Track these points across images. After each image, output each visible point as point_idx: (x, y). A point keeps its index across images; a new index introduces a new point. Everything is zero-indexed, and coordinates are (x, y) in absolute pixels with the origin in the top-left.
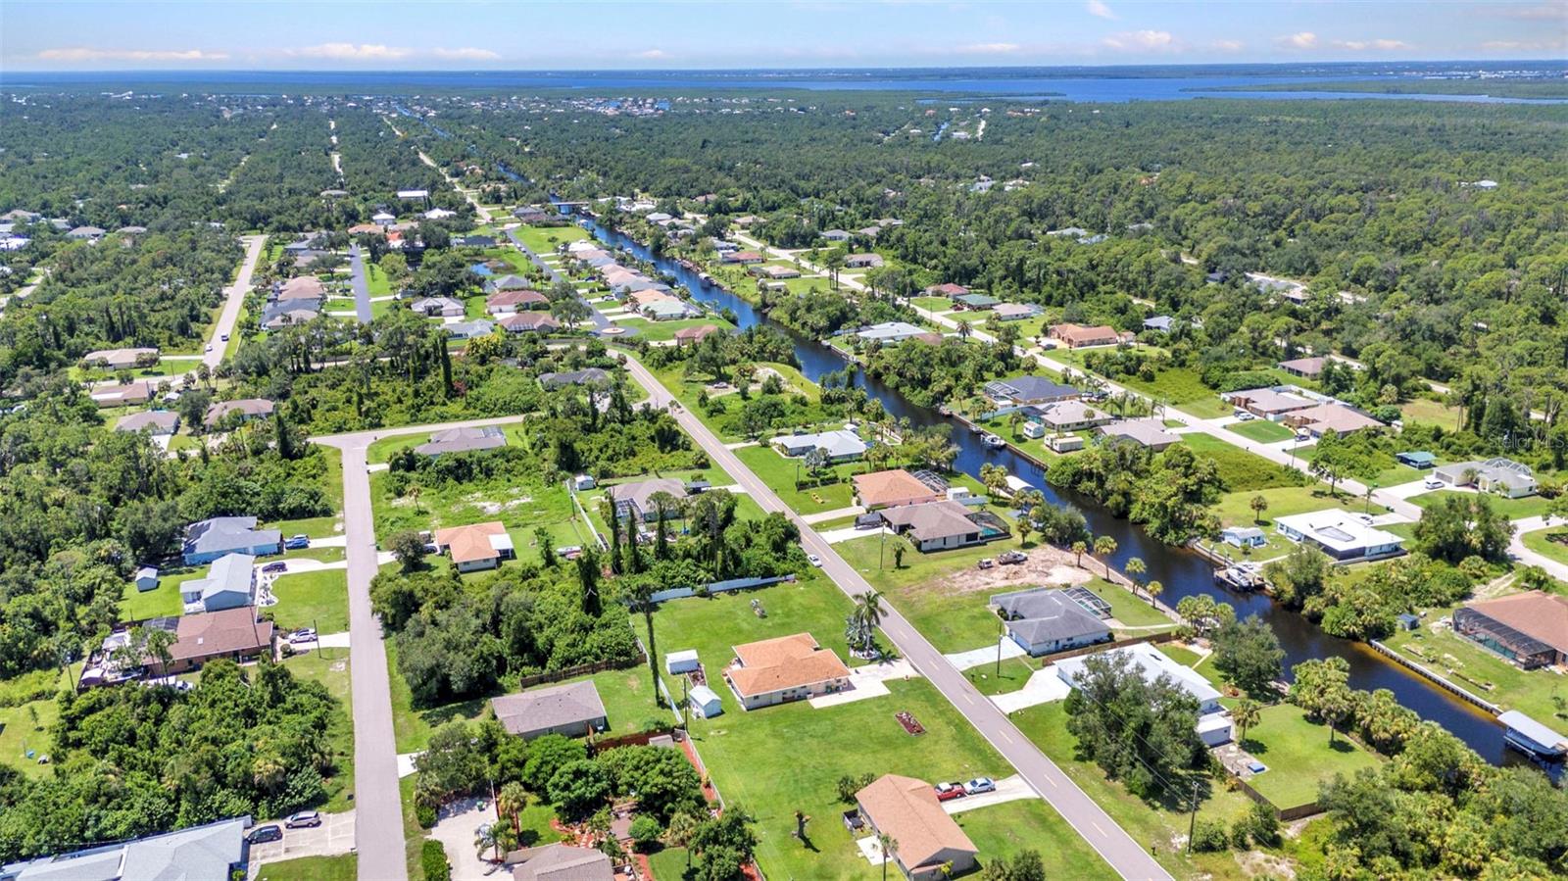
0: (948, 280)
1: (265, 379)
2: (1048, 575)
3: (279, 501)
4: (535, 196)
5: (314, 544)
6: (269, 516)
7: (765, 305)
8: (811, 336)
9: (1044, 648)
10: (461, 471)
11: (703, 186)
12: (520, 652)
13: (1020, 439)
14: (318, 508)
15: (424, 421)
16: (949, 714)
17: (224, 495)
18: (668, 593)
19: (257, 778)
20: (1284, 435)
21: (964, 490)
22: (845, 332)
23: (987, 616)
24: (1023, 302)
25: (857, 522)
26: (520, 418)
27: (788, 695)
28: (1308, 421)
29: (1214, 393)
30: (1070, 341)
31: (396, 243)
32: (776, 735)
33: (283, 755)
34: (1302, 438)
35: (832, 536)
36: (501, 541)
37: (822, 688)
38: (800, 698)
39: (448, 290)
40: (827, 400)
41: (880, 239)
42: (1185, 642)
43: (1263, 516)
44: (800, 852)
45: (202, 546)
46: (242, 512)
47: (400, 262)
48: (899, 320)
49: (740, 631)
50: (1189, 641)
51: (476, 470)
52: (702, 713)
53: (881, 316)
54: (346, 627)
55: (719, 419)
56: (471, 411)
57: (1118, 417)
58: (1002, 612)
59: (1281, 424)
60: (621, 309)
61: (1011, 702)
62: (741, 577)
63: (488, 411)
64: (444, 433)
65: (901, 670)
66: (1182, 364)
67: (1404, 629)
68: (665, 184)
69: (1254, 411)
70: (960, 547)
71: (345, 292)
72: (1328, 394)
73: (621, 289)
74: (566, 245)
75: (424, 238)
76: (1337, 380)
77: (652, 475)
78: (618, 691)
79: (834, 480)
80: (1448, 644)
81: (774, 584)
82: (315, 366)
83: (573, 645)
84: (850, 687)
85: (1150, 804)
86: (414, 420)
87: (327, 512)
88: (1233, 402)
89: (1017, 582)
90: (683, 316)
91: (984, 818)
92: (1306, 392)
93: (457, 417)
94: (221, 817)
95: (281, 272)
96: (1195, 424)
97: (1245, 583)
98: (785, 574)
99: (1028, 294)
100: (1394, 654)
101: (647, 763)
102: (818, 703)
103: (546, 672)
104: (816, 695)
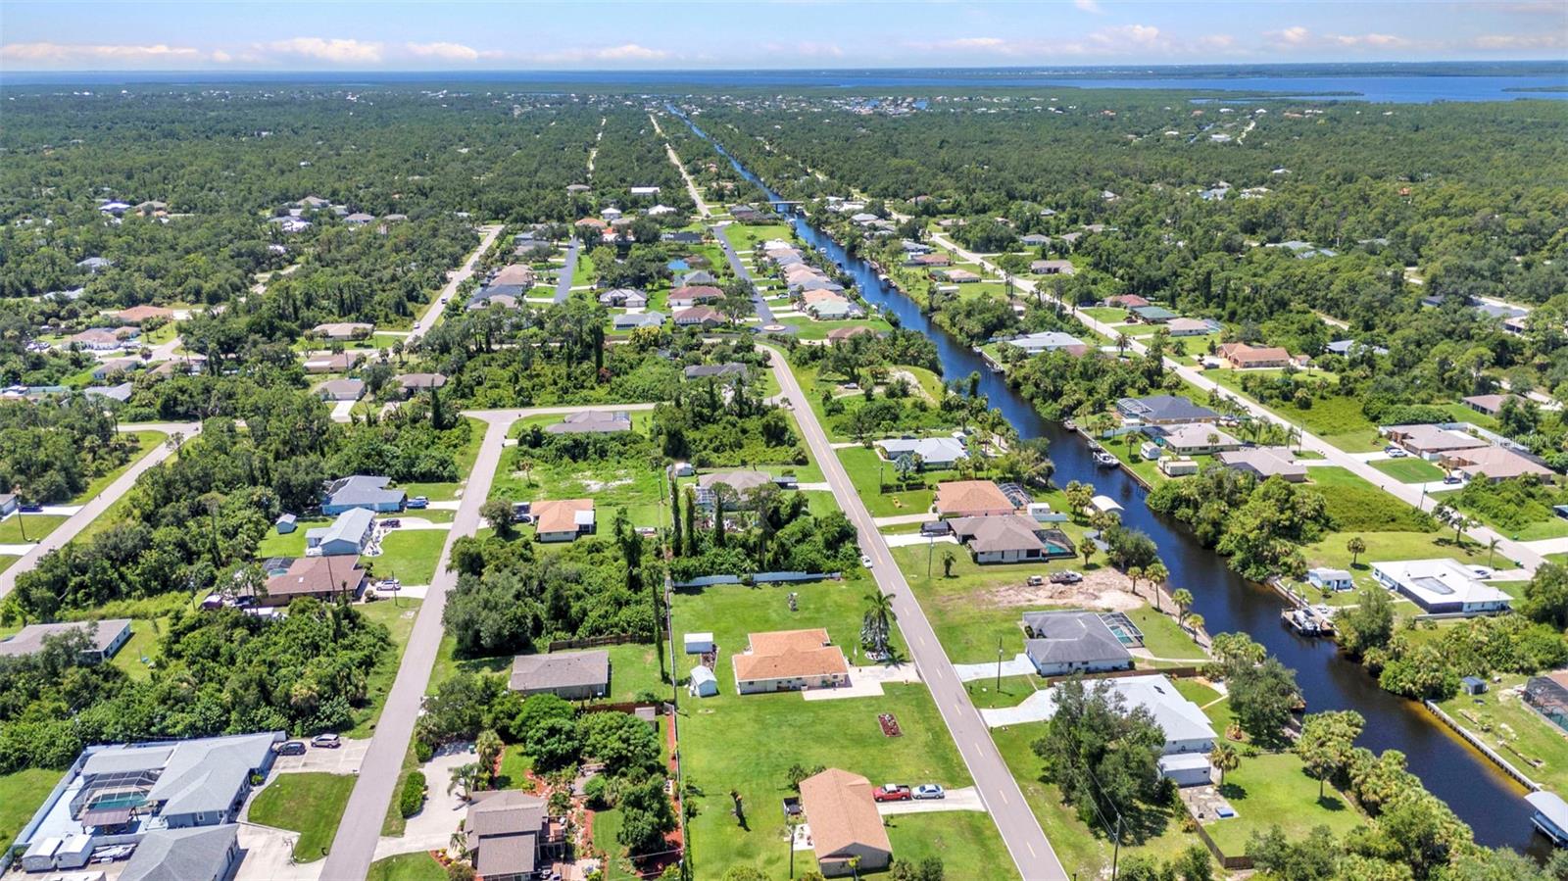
0: (1133, 290)
1: (446, 357)
2: (1096, 597)
3: (413, 466)
4: (755, 195)
5: (432, 505)
6: (401, 478)
7: (932, 309)
8: (966, 341)
9: (1055, 669)
10: (577, 450)
11: (921, 187)
12: (555, 618)
13: (1135, 459)
14: (446, 474)
15: (569, 403)
16: (933, 722)
17: (368, 456)
18: (714, 578)
19: (293, 701)
20: (1432, 475)
21: (1045, 506)
22: (999, 339)
23: (1014, 631)
24: (1203, 317)
25: (923, 528)
26: (651, 406)
27: (784, 685)
28: (1465, 463)
29: (1373, 426)
30: (1236, 361)
31: (610, 237)
32: (758, 720)
33: (319, 683)
34: (1452, 480)
35: (895, 540)
36: (585, 517)
37: (818, 682)
38: (795, 689)
39: (639, 282)
40: (947, 406)
41: (1078, 246)
42: (1211, 679)
43: (1361, 559)
44: (732, 829)
45: (337, 499)
46: (381, 473)
47: (607, 255)
48: (1061, 330)
49: (767, 621)
50: (1214, 679)
51: (591, 449)
52: (697, 692)
53: (1041, 325)
54: (427, 581)
55: (837, 419)
56: (614, 396)
57: (1251, 444)
58: (1029, 629)
59: (1435, 464)
60: (790, 307)
61: (998, 717)
62: (786, 570)
63: (628, 397)
64: (575, 415)
65: (905, 674)
66: (1350, 393)
67: (1467, 693)
68: (882, 184)
69: (1409, 448)
70: (1020, 562)
71: (551, 280)
72: (1505, 436)
73: (795, 288)
74: (762, 243)
75: (635, 233)
76: (1519, 422)
77: (750, 467)
78: (633, 663)
79: (920, 486)
80: (1511, 714)
81: (818, 580)
82: (495, 347)
83: (605, 616)
84: (847, 683)
85: (1095, 833)
86: (561, 402)
87: (453, 479)
88: (1389, 437)
89: (1060, 602)
90: (845, 316)
91: (920, 823)
92: (1482, 432)
93: (599, 401)
94: (261, 730)
95: (502, 259)
96: (1334, 456)
97: (1309, 626)
98: (831, 571)
99: (1213, 310)
100: (1447, 717)
101: (611, 728)
102: (809, 696)
103: (576, 638)
104: (810, 688)
